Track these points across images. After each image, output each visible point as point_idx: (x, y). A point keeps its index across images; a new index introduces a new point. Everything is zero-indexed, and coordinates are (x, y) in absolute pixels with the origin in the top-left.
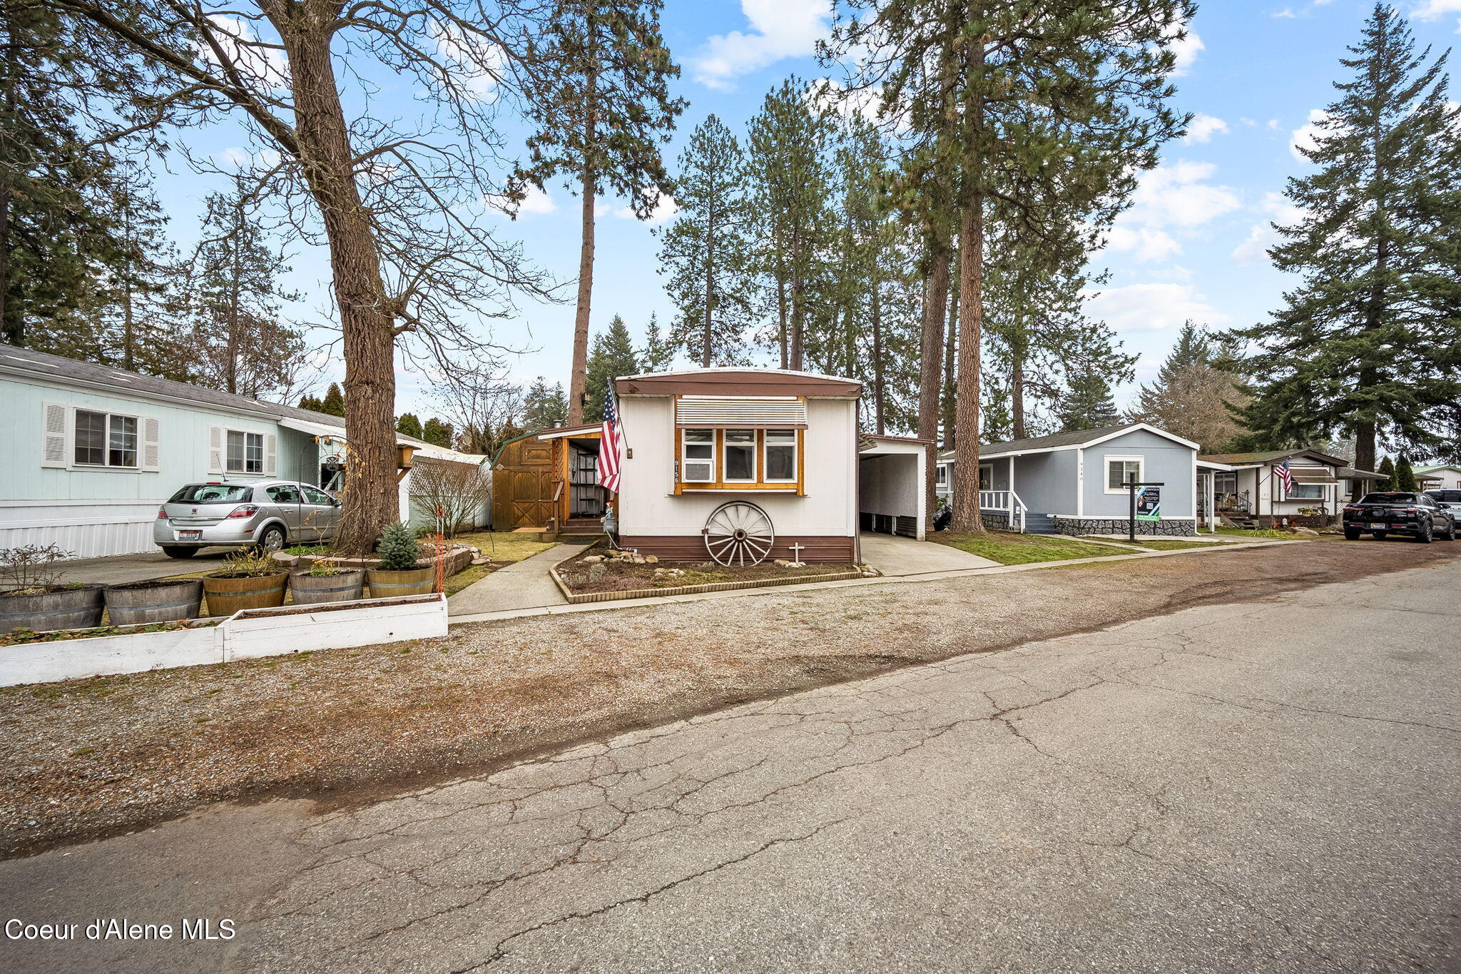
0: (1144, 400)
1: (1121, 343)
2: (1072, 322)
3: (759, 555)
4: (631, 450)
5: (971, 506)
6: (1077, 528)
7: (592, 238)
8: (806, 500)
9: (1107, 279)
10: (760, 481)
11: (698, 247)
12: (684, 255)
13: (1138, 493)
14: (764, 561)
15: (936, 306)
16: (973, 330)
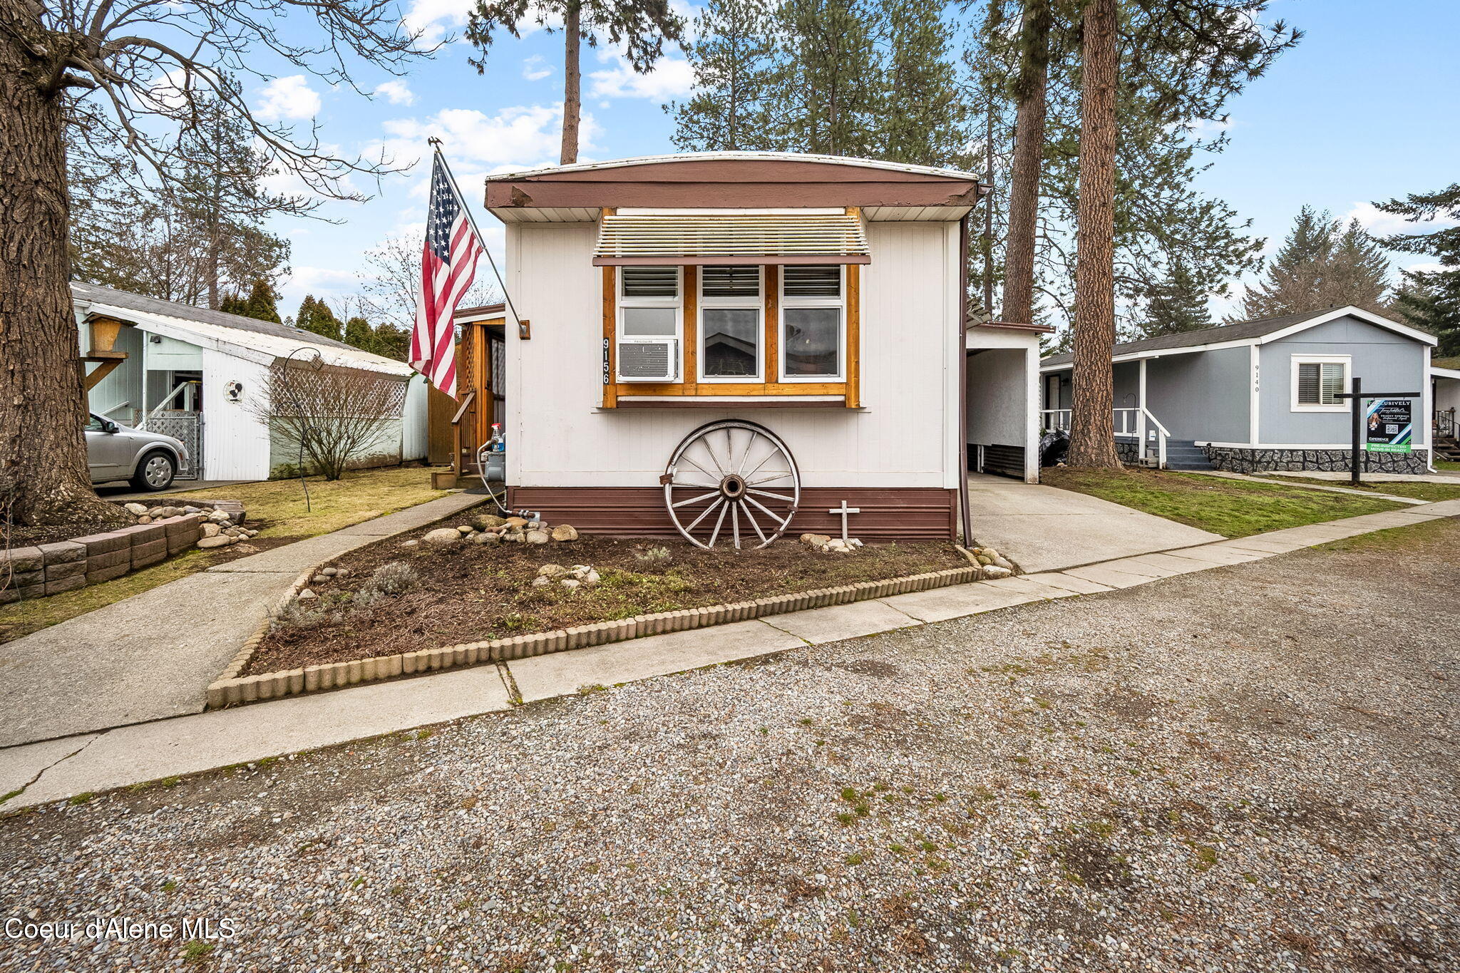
0: (1248, 304)
1: (1249, 221)
2: (1178, 200)
3: (769, 530)
4: (527, 323)
5: (1102, 430)
6: (1249, 461)
7: (577, 93)
8: (863, 418)
9: (1224, 145)
10: (772, 378)
11: (719, 128)
12: (702, 137)
13: (1369, 409)
14: (779, 538)
15: (1028, 154)
16: (1103, 165)
